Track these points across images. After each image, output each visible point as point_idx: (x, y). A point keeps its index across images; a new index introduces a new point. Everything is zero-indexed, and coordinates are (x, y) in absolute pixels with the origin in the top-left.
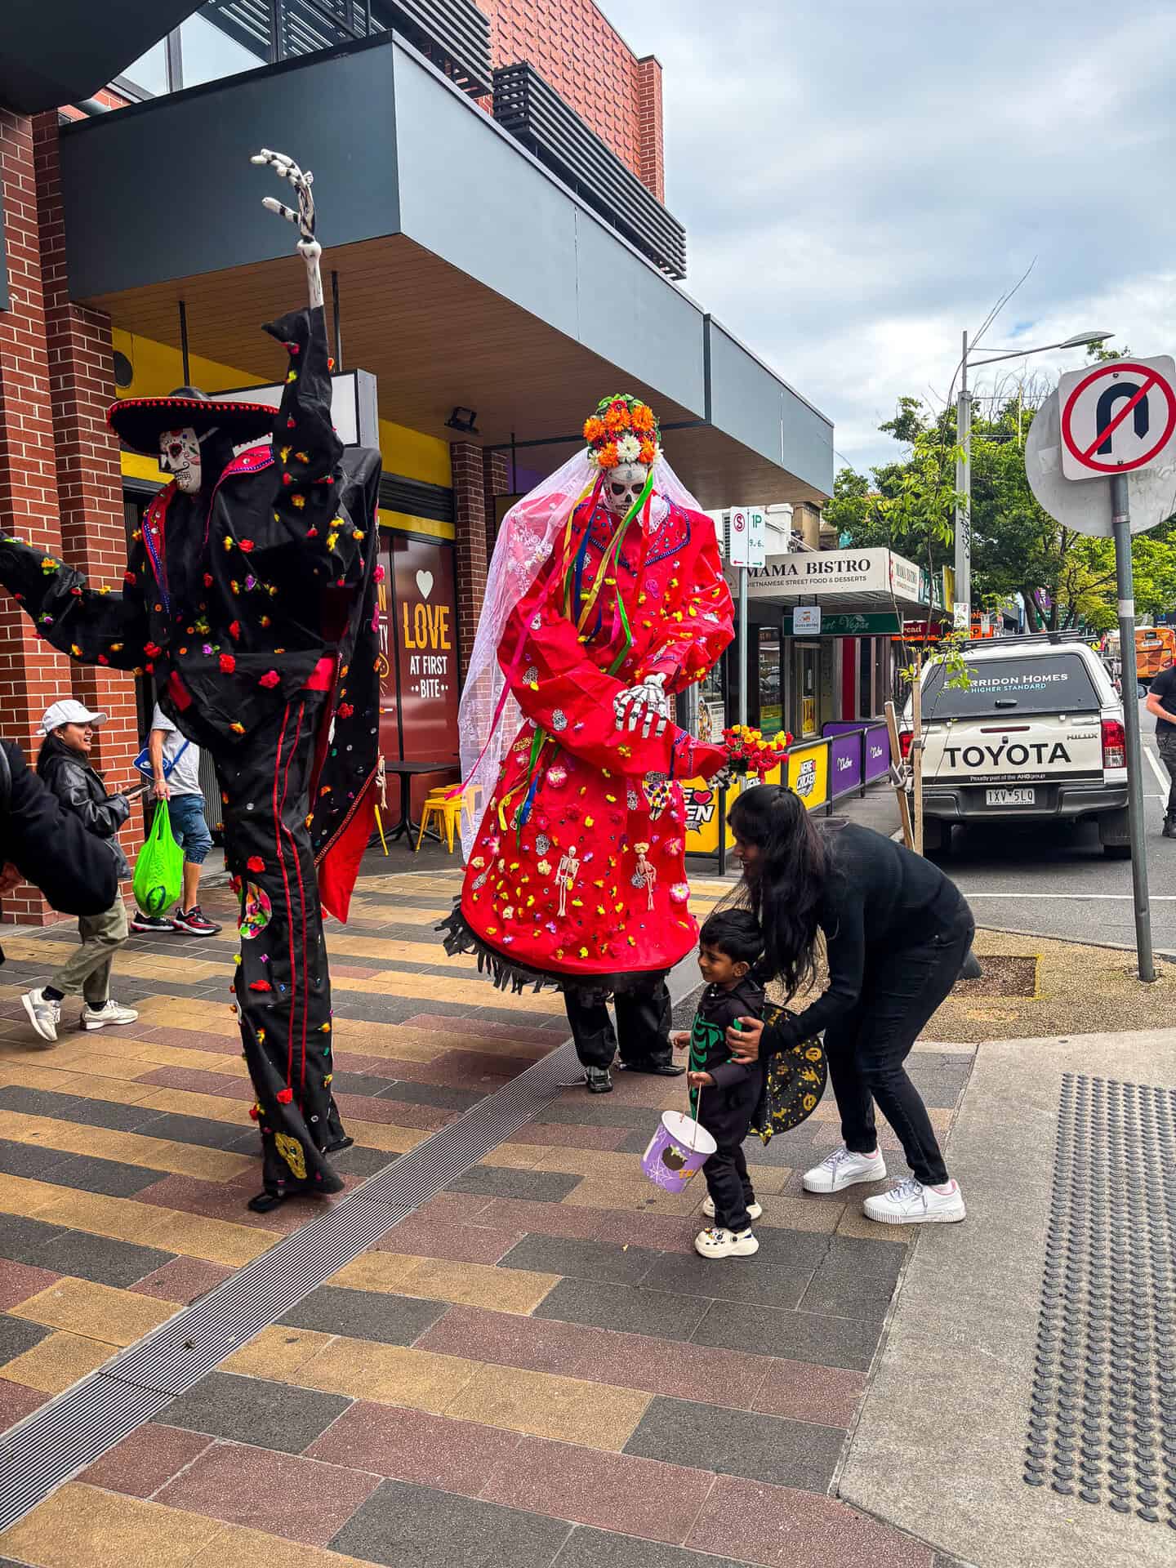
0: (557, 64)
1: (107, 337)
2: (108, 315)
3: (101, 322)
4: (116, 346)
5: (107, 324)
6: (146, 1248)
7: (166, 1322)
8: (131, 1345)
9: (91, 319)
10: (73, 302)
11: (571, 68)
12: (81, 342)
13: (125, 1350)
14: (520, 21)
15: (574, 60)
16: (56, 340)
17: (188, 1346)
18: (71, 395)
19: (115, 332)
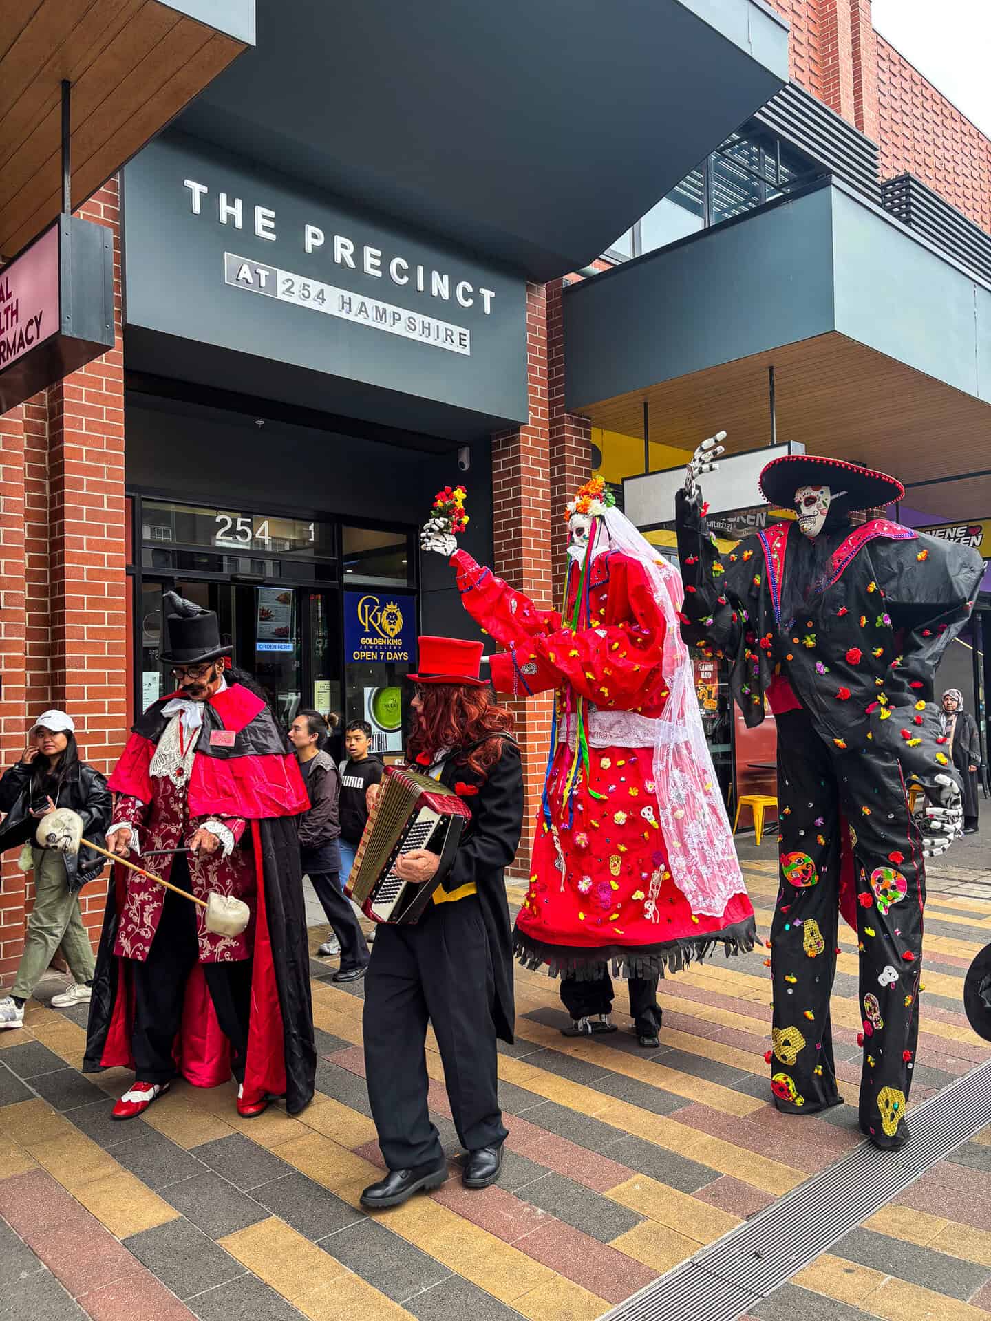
0: (930, 168)
1: (588, 435)
2: (590, 419)
3: (584, 425)
4: (594, 441)
5: (588, 425)
6: (694, 1163)
7: (733, 1230)
8: (711, 1244)
9: (578, 422)
10: (568, 413)
11: (942, 169)
12: (571, 439)
13: (706, 1248)
14: (899, 141)
15: (945, 162)
16: (556, 441)
17: (757, 1255)
18: (563, 480)
19: (594, 431)
